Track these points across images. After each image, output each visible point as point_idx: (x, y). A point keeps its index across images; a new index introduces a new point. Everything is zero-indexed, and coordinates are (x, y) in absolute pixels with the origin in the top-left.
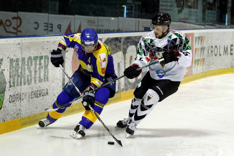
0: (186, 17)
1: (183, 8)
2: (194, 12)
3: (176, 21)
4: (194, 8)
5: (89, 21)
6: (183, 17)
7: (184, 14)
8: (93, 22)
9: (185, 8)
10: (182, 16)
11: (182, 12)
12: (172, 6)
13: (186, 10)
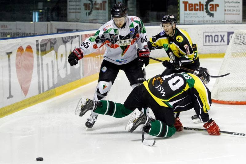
0: (95, 18)
1: (91, 11)
2: (101, 13)
3: (87, 22)
4: (101, 10)
5: (2, 25)
6: (92, 19)
7: (93, 15)
8: (5, 26)
9: (94, 10)
10: (91, 17)
11: (91, 14)
12: (80, 9)
13: (94, 12)
